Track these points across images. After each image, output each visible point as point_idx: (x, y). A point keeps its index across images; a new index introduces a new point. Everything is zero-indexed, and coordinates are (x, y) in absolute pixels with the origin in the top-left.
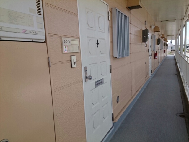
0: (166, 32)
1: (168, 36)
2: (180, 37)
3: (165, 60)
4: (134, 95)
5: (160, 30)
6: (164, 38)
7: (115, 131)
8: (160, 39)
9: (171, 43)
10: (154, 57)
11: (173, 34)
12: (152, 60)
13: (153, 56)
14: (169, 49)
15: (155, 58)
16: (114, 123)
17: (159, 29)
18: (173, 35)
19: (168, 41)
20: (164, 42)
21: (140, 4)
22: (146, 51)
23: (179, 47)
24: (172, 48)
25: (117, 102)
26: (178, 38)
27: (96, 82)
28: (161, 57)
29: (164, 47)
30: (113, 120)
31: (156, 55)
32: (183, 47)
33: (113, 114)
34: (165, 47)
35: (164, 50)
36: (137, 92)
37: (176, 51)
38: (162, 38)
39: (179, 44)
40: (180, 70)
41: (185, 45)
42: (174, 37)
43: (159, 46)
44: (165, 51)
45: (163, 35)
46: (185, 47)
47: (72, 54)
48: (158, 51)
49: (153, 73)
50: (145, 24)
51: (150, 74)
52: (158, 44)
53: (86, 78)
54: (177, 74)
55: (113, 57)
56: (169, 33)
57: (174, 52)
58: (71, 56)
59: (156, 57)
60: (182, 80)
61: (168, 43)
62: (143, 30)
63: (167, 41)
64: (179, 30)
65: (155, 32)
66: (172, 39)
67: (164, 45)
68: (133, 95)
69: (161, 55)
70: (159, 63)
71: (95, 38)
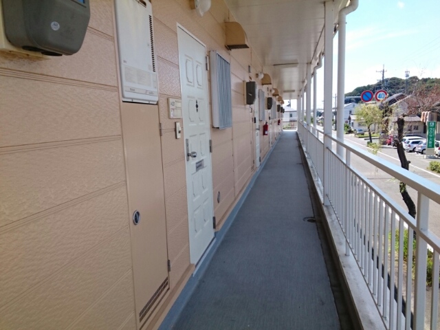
0: (281, 83)
1: (285, 91)
2: (305, 94)
3: (280, 139)
4: (238, 195)
5: (272, 82)
6: (277, 97)
7: (218, 245)
8: (271, 98)
9: (289, 105)
10: (262, 133)
11: (293, 89)
12: (260, 137)
13: (262, 129)
14: (286, 118)
15: (264, 134)
16: (215, 233)
17: (270, 79)
18: (294, 91)
19: (284, 101)
20: (277, 103)
21: (246, 43)
22: (251, 121)
23: (305, 114)
24: (291, 116)
25: (219, 202)
26: (303, 96)
27: (197, 163)
28: (273, 133)
29: (277, 113)
30: (214, 227)
31: (265, 128)
32: (312, 113)
33: (214, 218)
34: (279, 114)
35: (277, 119)
36: (241, 191)
37: (299, 123)
38: (274, 95)
39: (305, 109)
40: (306, 156)
41: (314, 111)
42: (295, 94)
43: (269, 111)
44: (279, 122)
45: (275, 89)
46: (314, 114)
47: (176, 121)
48: (268, 121)
49: (262, 161)
50: (249, 72)
51: (258, 164)
52: (269, 108)
53: (188, 155)
54: (302, 164)
55: (213, 127)
56: (286, 87)
57: (296, 124)
58: (175, 123)
59: (266, 133)
60: (311, 171)
61: (284, 106)
62: (247, 83)
63: (283, 103)
64: (303, 82)
65: (263, 84)
66: (291, 98)
67: (278, 111)
68: (236, 195)
69: (273, 130)
70: (271, 145)
71: (194, 98)
